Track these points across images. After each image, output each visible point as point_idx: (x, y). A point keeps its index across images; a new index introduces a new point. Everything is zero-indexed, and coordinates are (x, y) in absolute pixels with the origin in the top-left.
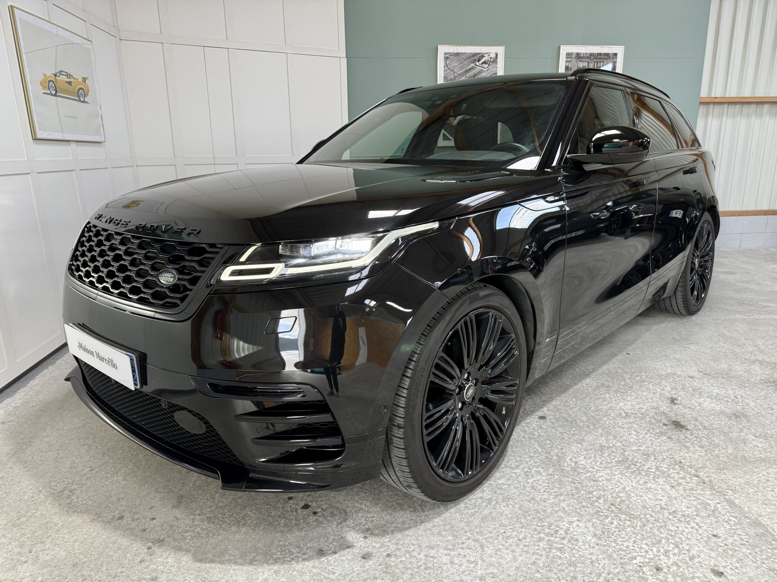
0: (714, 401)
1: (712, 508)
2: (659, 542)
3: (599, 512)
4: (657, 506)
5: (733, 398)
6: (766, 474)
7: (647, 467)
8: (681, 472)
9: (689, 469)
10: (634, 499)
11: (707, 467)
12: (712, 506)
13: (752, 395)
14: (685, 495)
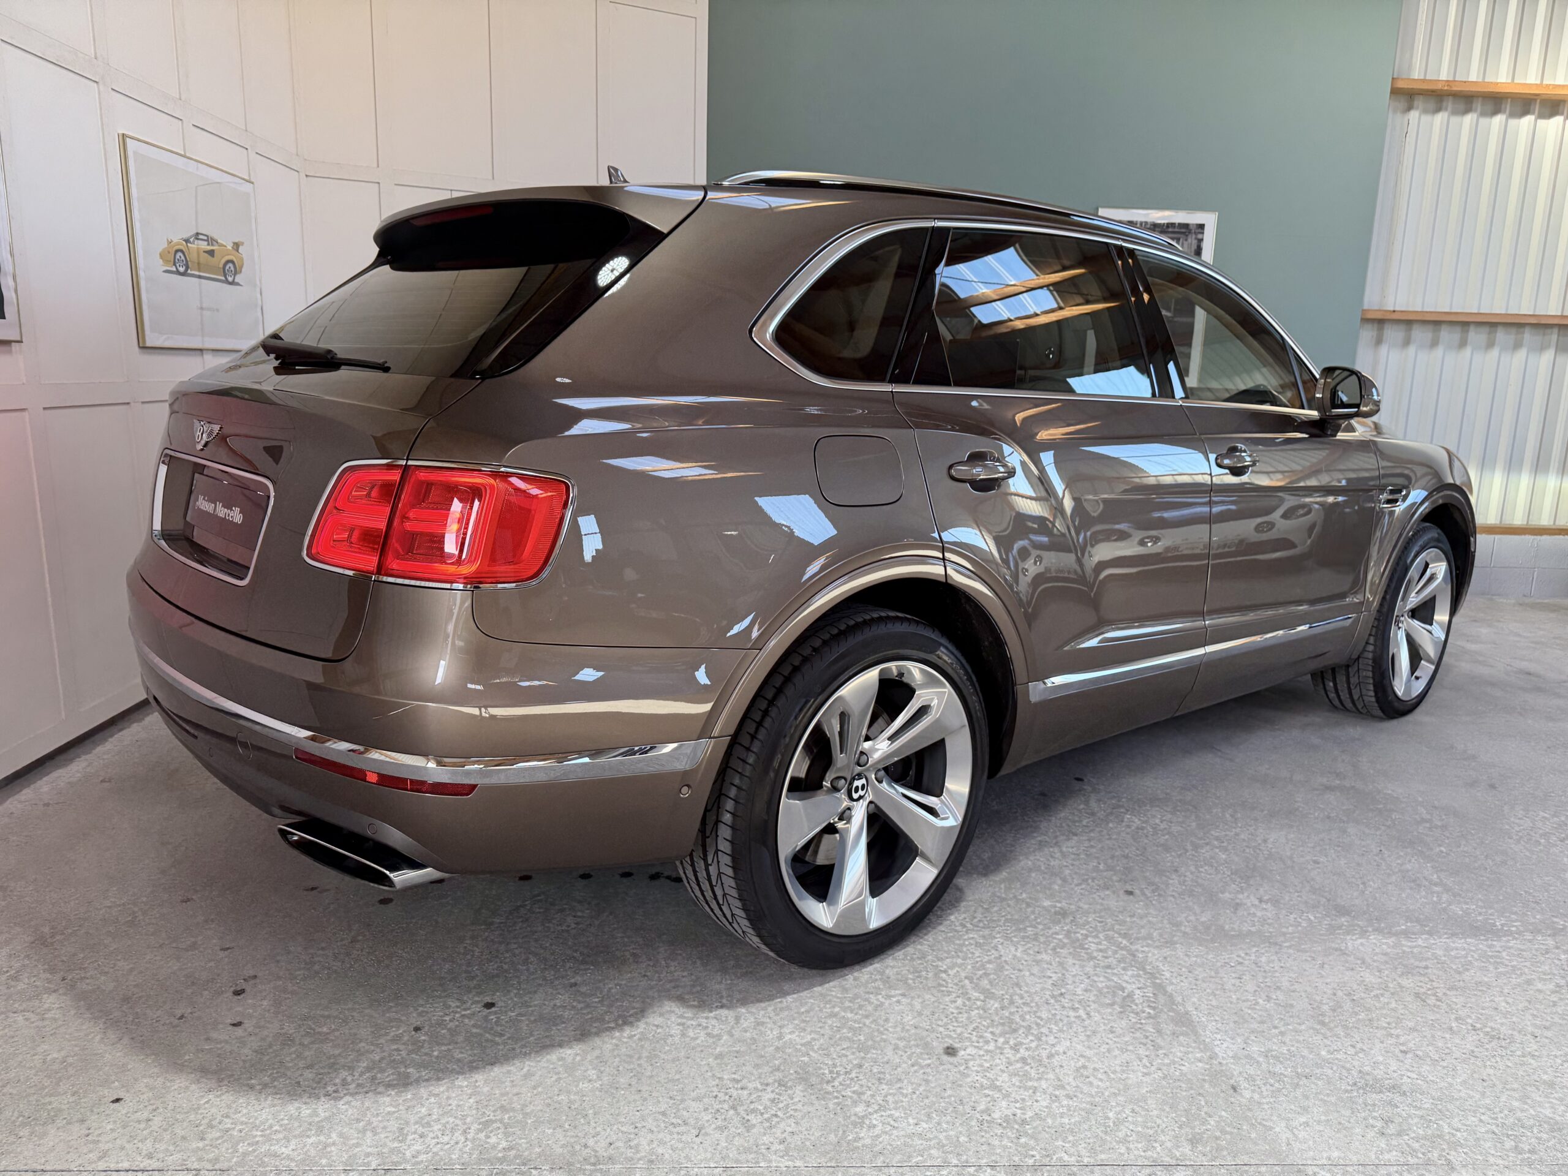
2: (1015, 1031)
7: (1051, 932)
8: (1104, 943)
11: (1151, 938)
12: (1126, 990)
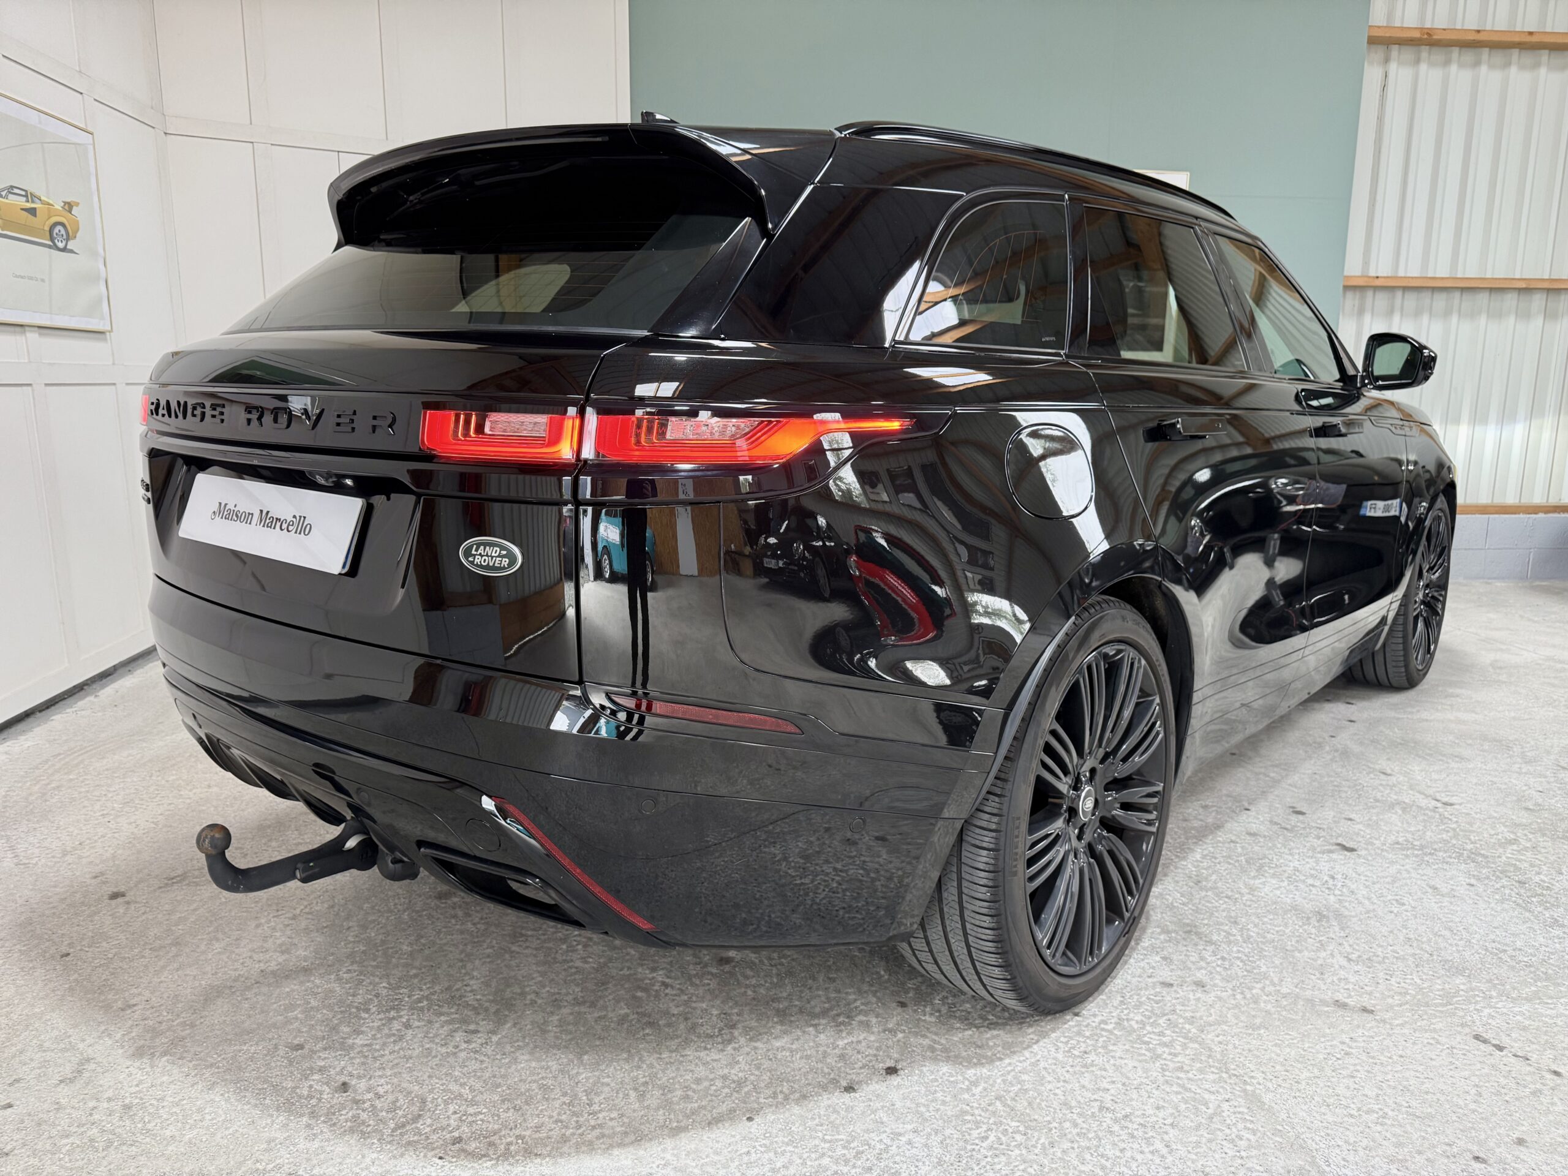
0: (1286, 883)
1: (1210, 1111)
3: (966, 1113)
4: (1092, 1104)
5: (1326, 878)
6: (1347, 1041)
8: (1168, 1032)
9: (1187, 1026)
10: (1049, 1087)
11: (1225, 1023)
12: (1211, 1105)
13: (1368, 873)
14: (1161, 1079)
